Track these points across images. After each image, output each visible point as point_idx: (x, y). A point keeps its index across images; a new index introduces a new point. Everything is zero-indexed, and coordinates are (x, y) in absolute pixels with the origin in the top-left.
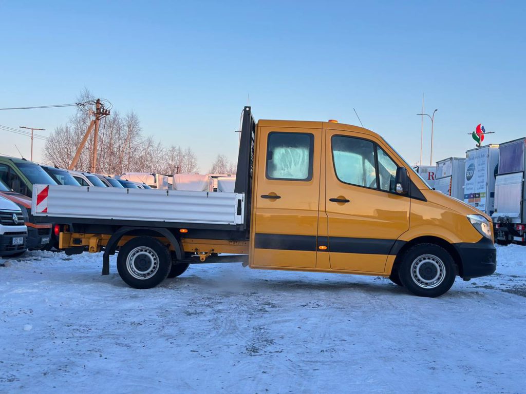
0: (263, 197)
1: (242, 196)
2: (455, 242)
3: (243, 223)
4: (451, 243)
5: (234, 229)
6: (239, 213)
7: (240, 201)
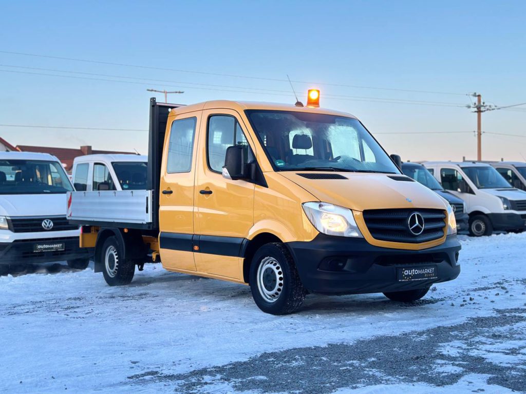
0: (165, 193)
1: (149, 193)
2: (287, 241)
3: (151, 221)
4: (284, 241)
5: (146, 228)
6: (147, 212)
7: (147, 198)
